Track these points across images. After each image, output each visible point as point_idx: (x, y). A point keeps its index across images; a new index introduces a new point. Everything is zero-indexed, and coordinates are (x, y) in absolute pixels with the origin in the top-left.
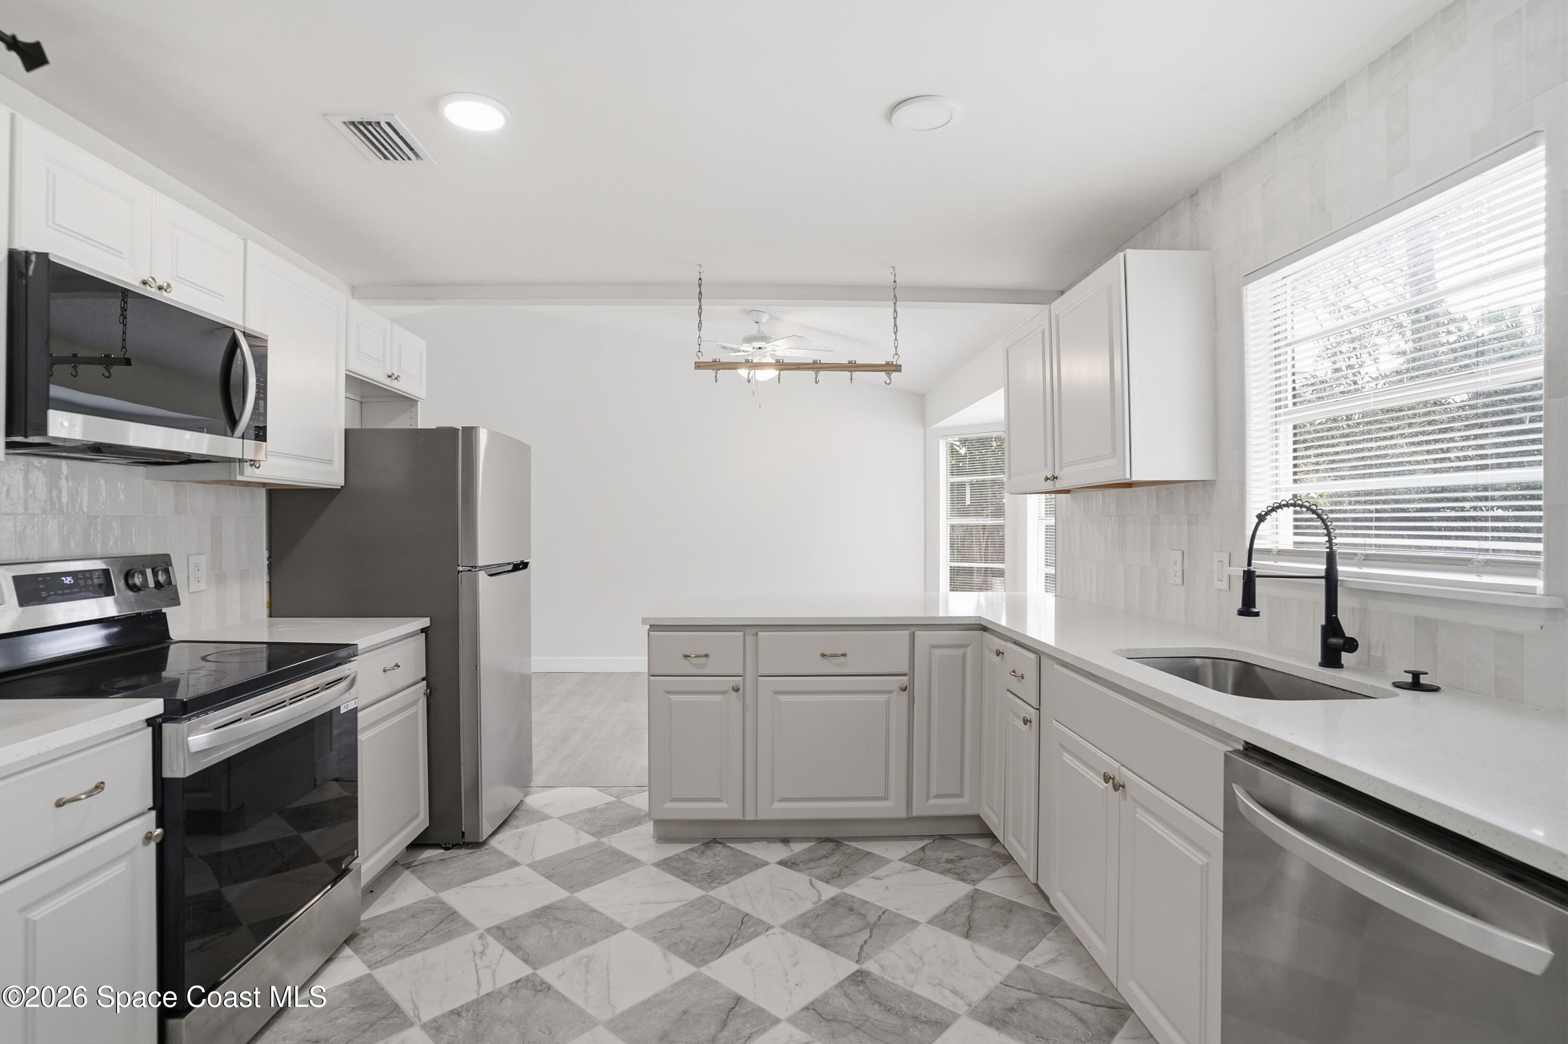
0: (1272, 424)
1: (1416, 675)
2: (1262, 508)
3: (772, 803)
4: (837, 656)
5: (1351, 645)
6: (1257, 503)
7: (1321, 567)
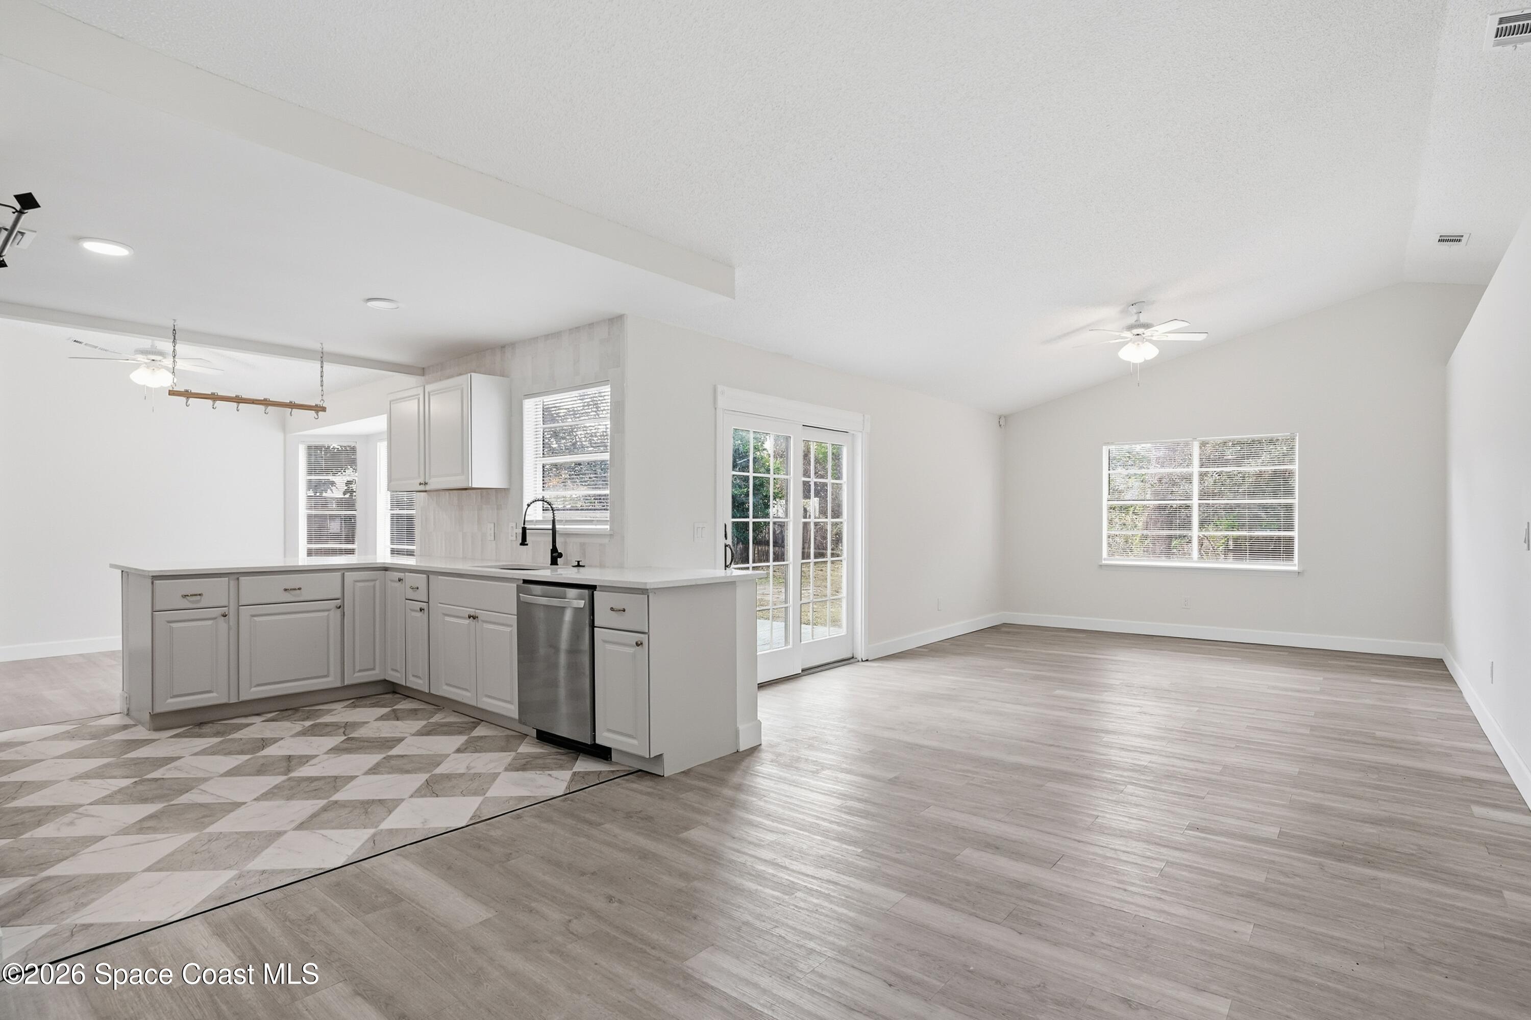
0: (535, 451)
1: (578, 562)
2: (529, 501)
3: (251, 688)
4: (295, 589)
5: (560, 555)
6: (527, 500)
7: (550, 527)
